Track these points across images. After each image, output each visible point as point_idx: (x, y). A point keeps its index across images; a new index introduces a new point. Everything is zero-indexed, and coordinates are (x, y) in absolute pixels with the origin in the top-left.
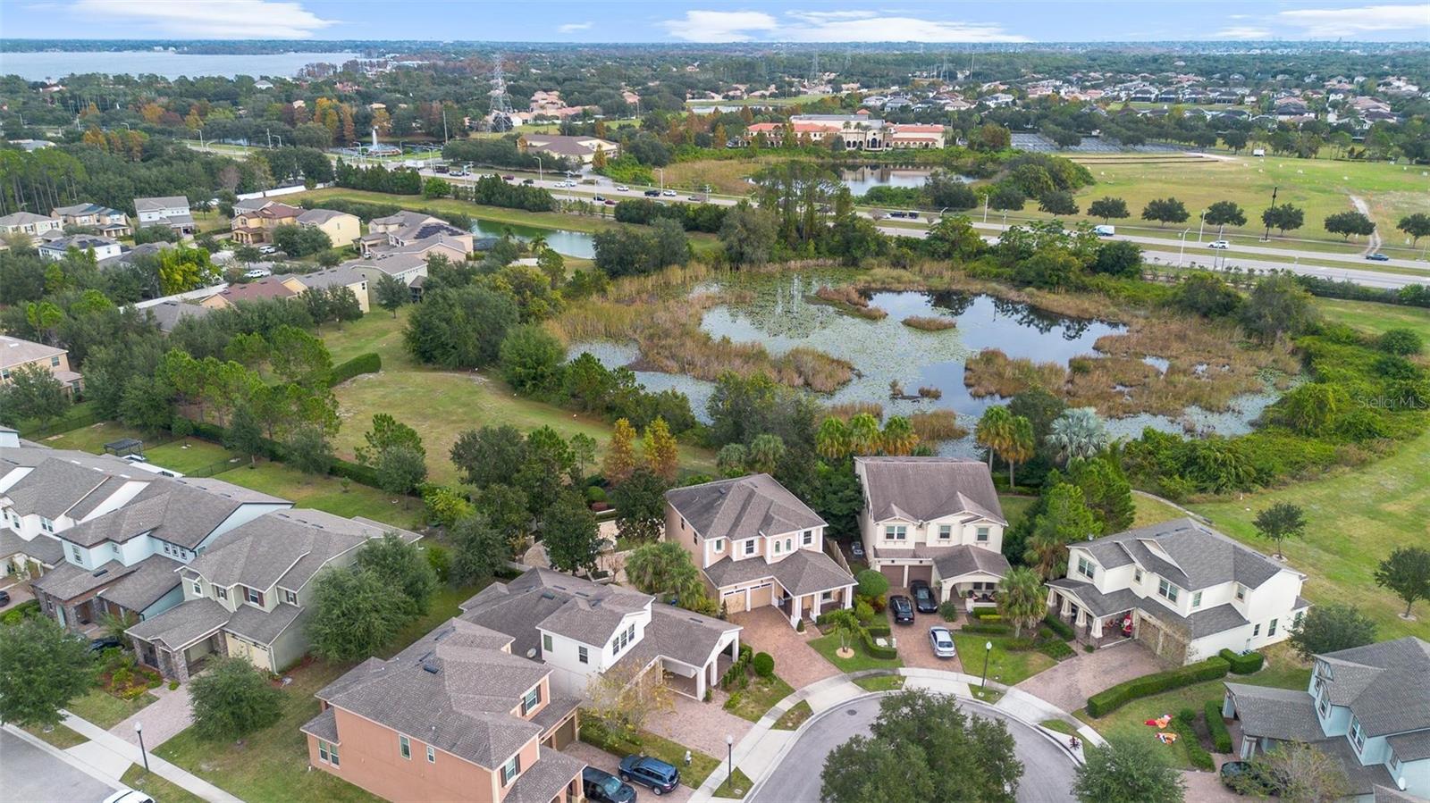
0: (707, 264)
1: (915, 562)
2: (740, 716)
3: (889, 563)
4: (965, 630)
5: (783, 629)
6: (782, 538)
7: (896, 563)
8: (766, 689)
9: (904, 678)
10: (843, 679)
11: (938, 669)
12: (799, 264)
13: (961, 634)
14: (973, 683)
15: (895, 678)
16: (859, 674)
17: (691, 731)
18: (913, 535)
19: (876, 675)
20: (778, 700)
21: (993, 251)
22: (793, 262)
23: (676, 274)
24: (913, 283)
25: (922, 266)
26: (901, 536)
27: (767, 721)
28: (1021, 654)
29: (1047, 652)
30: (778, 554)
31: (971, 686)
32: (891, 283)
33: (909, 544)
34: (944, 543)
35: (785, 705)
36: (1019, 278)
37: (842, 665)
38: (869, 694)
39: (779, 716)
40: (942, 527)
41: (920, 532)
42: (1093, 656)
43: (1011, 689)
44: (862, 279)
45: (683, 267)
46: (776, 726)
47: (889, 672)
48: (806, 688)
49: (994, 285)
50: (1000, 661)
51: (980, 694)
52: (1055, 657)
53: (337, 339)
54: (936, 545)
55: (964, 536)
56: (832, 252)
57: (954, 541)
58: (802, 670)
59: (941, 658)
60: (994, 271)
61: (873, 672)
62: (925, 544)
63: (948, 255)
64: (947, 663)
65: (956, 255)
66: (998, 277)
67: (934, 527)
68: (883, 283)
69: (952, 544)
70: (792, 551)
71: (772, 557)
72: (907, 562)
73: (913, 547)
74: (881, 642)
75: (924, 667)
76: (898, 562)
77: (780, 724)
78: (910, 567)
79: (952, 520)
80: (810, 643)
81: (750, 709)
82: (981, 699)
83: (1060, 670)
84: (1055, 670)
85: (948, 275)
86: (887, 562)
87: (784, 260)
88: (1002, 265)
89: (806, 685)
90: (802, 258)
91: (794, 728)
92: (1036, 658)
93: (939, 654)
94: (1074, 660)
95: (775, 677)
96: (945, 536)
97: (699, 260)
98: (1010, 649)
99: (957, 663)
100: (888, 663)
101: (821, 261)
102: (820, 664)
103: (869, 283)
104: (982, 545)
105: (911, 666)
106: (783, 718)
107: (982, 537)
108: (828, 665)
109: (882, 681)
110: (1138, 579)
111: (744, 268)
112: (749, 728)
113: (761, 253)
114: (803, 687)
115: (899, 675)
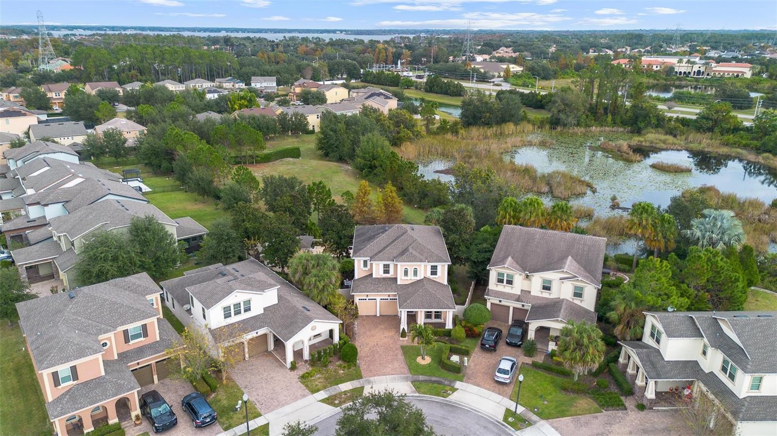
0: (534, 125)
1: (518, 305)
2: (307, 386)
3: (497, 302)
4: (535, 365)
5: (392, 333)
6: (411, 266)
7: (503, 303)
8: (342, 372)
9: (454, 390)
10: (407, 379)
11: (489, 390)
12: (598, 129)
13: (530, 368)
14: (511, 408)
15: (448, 388)
16: (421, 378)
17: (262, 387)
18: (520, 283)
19: (435, 382)
20: (342, 382)
21: (748, 130)
22: (594, 128)
23: (510, 127)
24: (675, 144)
25: (688, 135)
26: (510, 282)
27: (322, 395)
28: (572, 395)
29: (595, 400)
30: (406, 278)
31: (507, 410)
32: (657, 143)
33: (516, 290)
34: (546, 294)
35: (346, 386)
36: (763, 148)
37: (414, 369)
38: (417, 394)
39: (333, 393)
40: (545, 281)
41: (526, 282)
42: (642, 414)
43: (543, 422)
44: (636, 140)
45: (516, 124)
46: (323, 401)
47: (446, 382)
48: (372, 379)
49: (739, 150)
50: (549, 397)
51: (510, 419)
52: (602, 406)
53: (293, 142)
54: (539, 294)
55: (563, 291)
56: (624, 123)
57: (553, 295)
58: (380, 364)
59: (497, 381)
60: (744, 142)
61: (434, 379)
62: (530, 292)
63: (711, 130)
64: (501, 387)
65: (716, 130)
66: (745, 147)
67: (537, 279)
68: (652, 142)
69: (552, 296)
70: (418, 278)
71: (402, 280)
72: (512, 304)
73: (519, 293)
74: (455, 358)
75: (478, 386)
76: (505, 303)
77: (329, 401)
78: (514, 308)
79: (552, 276)
80: (403, 347)
81: (317, 383)
82: (509, 423)
83: (600, 419)
84: (596, 417)
85: (706, 143)
86: (496, 301)
87: (587, 126)
88: (752, 139)
89: (374, 376)
90: (602, 126)
91: (336, 406)
92: (584, 402)
93: (496, 379)
94: (620, 413)
95: (355, 365)
96: (547, 288)
97: (529, 121)
98: (565, 389)
99: (509, 390)
100: (451, 376)
101: (615, 129)
102: (400, 362)
103: (642, 142)
104: (577, 301)
105: (468, 382)
106: (335, 396)
107: (578, 294)
108: (403, 365)
109: (435, 388)
110: (704, 353)
111: (559, 129)
112: (304, 396)
113: (571, 120)
114: (371, 377)
115: (453, 387)
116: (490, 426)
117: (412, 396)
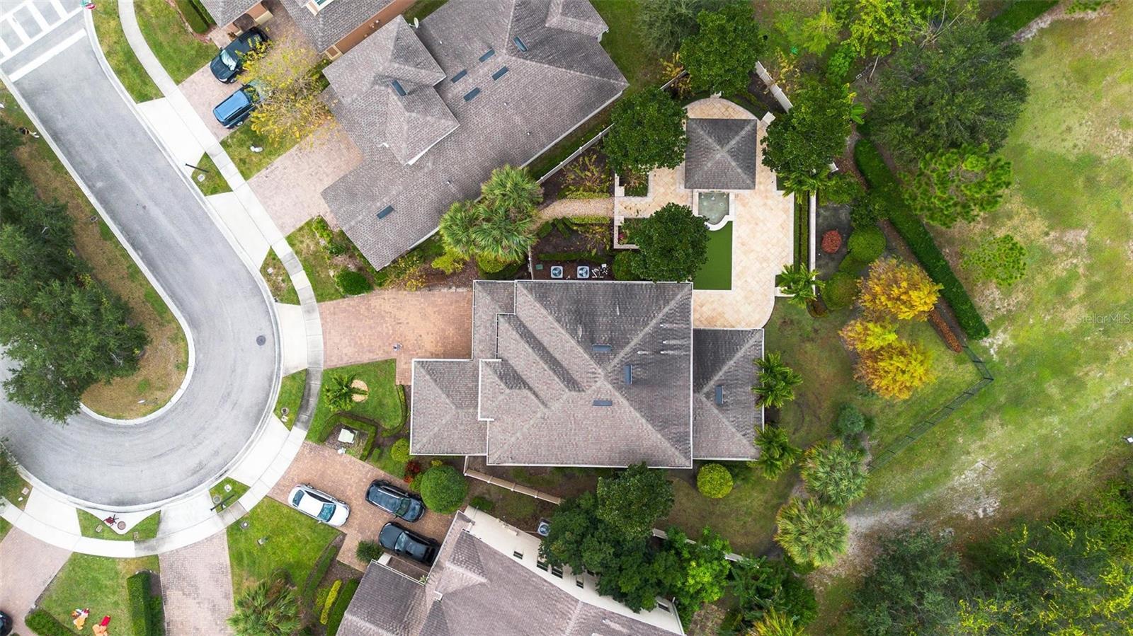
2: (301, 229)
8: (332, 274)
9: (289, 426)
10: (316, 364)
11: (287, 472)
14: (248, 493)
15: (293, 418)
16: (316, 384)
19: (307, 401)
20: (309, 275)
27: (284, 251)
31: (245, 489)
35: (301, 281)
38: (282, 375)
39: (286, 265)
43: (222, 526)
46: (272, 253)
47: (304, 417)
48: (317, 315)
51: (229, 487)
58: (349, 328)
74: (347, 436)
75: (296, 460)
77: (272, 259)
89: (323, 320)
91: (264, 270)
100: (316, 425)
106: (282, 268)
109: (294, 401)
112: (282, 228)
114: (321, 314)
115: (295, 424)
116: (219, 460)
117: (279, 369)
